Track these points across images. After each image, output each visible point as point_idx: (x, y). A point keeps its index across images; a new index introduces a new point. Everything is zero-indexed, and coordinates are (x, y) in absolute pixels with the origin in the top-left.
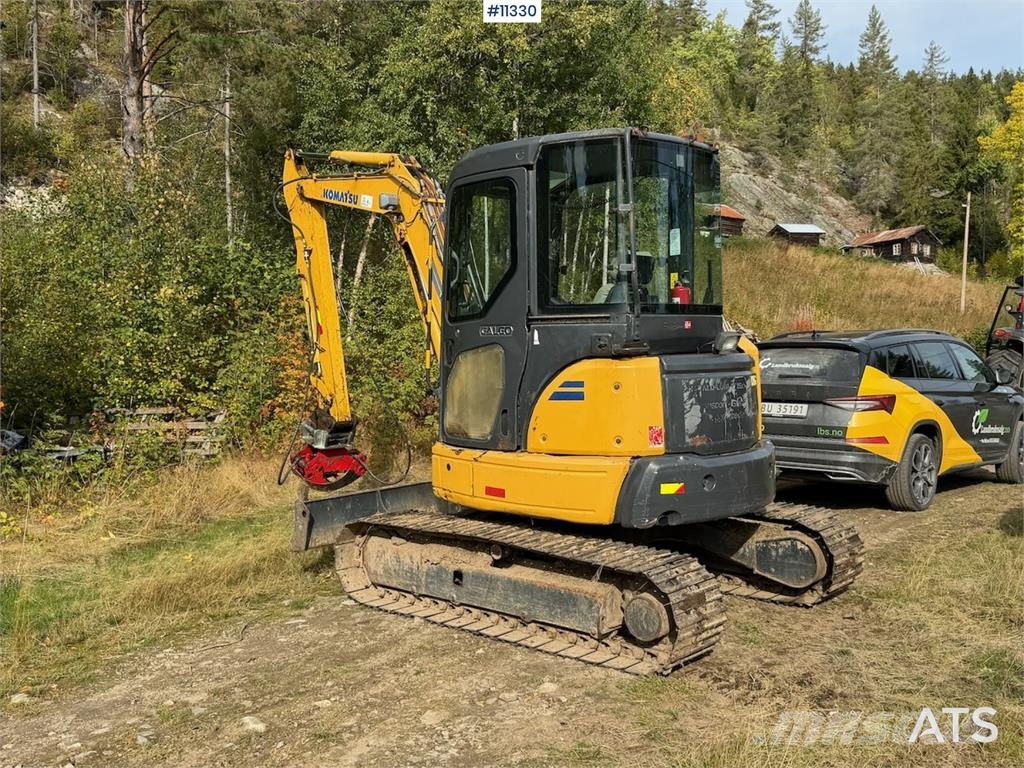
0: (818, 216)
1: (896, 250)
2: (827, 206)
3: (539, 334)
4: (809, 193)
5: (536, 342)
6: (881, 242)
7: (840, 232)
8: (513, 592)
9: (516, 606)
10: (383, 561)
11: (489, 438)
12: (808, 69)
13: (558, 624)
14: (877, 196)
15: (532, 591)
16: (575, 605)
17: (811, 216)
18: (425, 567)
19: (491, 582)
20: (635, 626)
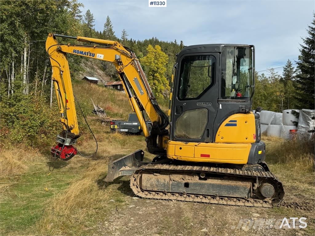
0: (95, 75)
1: (119, 87)
2: (97, 72)
3: (222, 105)
4: (92, 68)
5: (221, 108)
6: (115, 85)
7: (102, 81)
8: (212, 187)
9: (213, 192)
10: (150, 182)
11: (200, 138)
12: (91, 31)
13: (231, 196)
14: (111, 71)
15: (220, 186)
16: (238, 190)
17: (94, 75)
18: (171, 183)
19: (202, 185)
20: (265, 194)
